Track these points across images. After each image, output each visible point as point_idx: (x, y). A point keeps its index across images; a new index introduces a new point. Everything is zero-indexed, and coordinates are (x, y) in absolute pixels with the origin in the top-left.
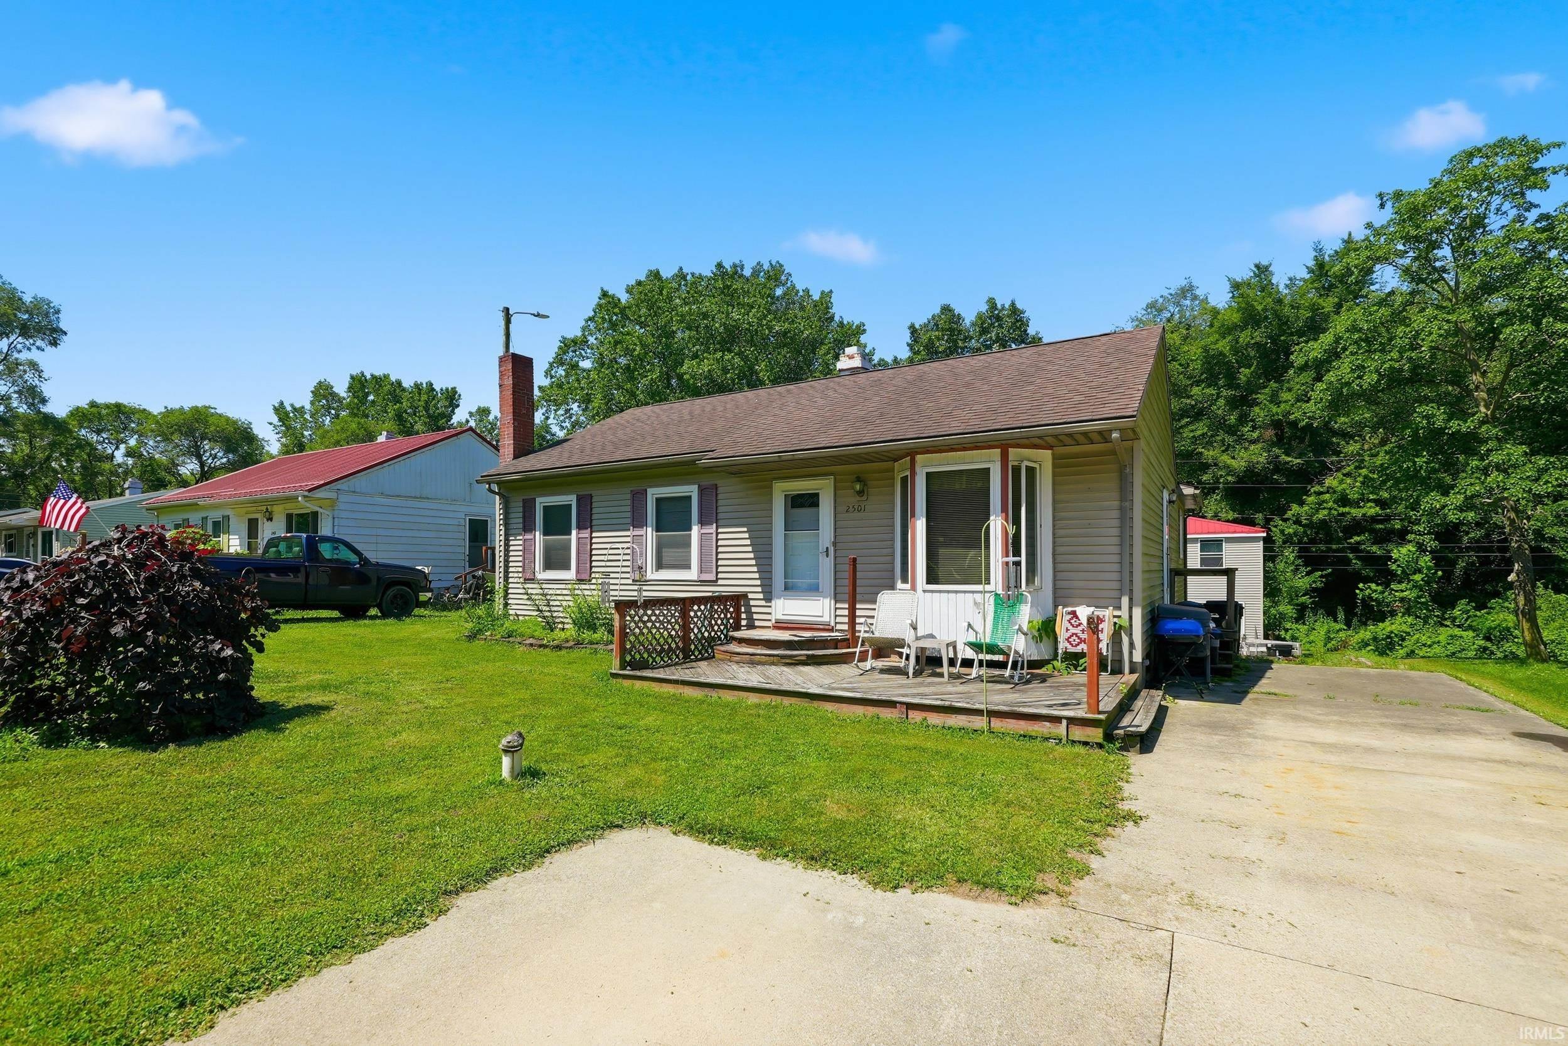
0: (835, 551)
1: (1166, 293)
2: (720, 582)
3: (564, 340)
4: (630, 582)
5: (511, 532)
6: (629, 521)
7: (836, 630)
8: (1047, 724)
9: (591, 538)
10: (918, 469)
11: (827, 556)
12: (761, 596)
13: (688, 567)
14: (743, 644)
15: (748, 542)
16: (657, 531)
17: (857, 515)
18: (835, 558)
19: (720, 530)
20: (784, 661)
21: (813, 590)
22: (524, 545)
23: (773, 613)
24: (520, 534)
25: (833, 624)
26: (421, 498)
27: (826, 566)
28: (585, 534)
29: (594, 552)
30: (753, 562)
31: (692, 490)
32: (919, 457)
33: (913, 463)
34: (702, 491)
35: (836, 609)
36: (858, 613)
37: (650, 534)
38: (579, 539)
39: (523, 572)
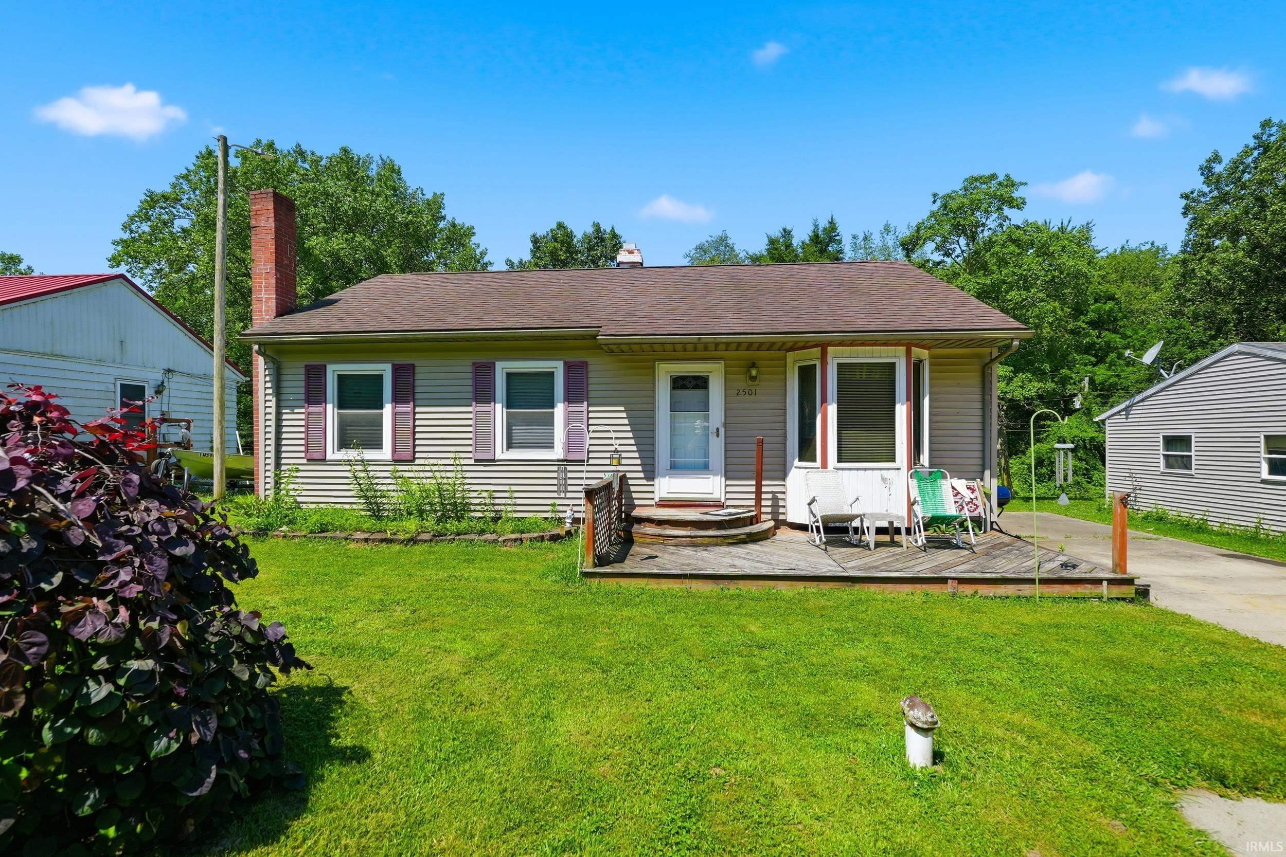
0: (726, 431)
1: (709, 239)
2: (591, 462)
3: (151, 195)
4: (472, 462)
5: (283, 404)
6: (470, 395)
7: (728, 506)
8: (1089, 586)
9: (415, 413)
10: (829, 359)
11: (718, 436)
12: (642, 475)
13: (550, 445)
14: (666, 526)
15: (626, 421)
16: (508, 408)
17: (747, 397)
18: (726, 437)
19: (590, 409)
20: (727, 541)
21: (704, 468)
22: (307, 420)
23: (656, 492)
24: (303, 407)
25: (723, 500)
26: (52, 355)
27: (717, 446)
28: (402, 408)
29: (417, 429)
30: (632, 442)
31: (557, 367)
32: (830, 349)
33: (824, 355)
34: (568, 367)
35: (727, 486)
36: (764, 489)
37: (499, 411)
38: (395, 414)
39: (307, 451)
